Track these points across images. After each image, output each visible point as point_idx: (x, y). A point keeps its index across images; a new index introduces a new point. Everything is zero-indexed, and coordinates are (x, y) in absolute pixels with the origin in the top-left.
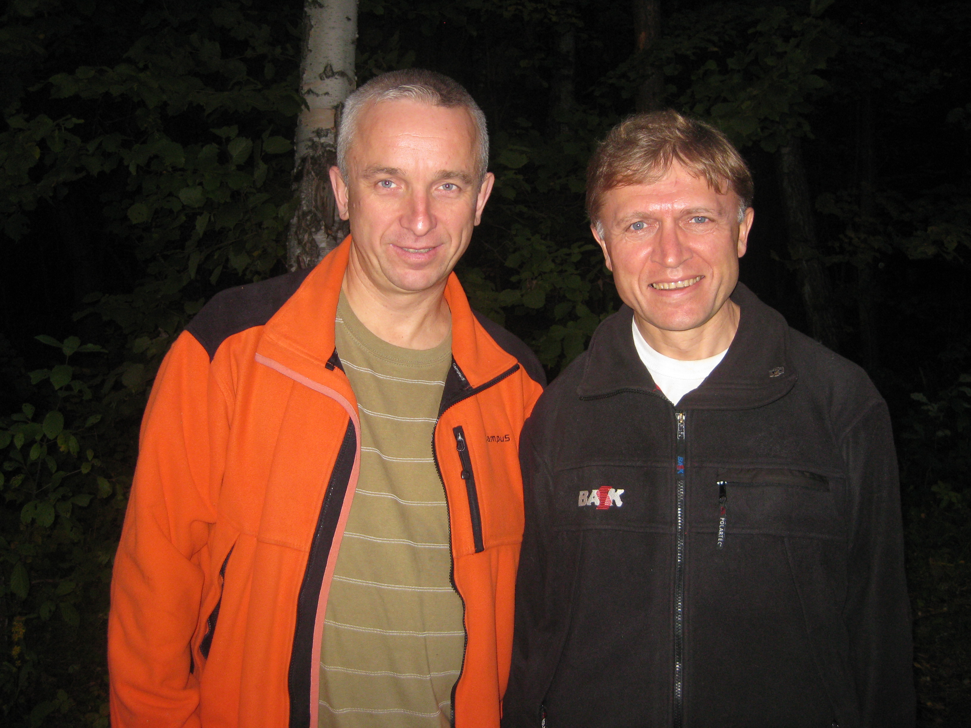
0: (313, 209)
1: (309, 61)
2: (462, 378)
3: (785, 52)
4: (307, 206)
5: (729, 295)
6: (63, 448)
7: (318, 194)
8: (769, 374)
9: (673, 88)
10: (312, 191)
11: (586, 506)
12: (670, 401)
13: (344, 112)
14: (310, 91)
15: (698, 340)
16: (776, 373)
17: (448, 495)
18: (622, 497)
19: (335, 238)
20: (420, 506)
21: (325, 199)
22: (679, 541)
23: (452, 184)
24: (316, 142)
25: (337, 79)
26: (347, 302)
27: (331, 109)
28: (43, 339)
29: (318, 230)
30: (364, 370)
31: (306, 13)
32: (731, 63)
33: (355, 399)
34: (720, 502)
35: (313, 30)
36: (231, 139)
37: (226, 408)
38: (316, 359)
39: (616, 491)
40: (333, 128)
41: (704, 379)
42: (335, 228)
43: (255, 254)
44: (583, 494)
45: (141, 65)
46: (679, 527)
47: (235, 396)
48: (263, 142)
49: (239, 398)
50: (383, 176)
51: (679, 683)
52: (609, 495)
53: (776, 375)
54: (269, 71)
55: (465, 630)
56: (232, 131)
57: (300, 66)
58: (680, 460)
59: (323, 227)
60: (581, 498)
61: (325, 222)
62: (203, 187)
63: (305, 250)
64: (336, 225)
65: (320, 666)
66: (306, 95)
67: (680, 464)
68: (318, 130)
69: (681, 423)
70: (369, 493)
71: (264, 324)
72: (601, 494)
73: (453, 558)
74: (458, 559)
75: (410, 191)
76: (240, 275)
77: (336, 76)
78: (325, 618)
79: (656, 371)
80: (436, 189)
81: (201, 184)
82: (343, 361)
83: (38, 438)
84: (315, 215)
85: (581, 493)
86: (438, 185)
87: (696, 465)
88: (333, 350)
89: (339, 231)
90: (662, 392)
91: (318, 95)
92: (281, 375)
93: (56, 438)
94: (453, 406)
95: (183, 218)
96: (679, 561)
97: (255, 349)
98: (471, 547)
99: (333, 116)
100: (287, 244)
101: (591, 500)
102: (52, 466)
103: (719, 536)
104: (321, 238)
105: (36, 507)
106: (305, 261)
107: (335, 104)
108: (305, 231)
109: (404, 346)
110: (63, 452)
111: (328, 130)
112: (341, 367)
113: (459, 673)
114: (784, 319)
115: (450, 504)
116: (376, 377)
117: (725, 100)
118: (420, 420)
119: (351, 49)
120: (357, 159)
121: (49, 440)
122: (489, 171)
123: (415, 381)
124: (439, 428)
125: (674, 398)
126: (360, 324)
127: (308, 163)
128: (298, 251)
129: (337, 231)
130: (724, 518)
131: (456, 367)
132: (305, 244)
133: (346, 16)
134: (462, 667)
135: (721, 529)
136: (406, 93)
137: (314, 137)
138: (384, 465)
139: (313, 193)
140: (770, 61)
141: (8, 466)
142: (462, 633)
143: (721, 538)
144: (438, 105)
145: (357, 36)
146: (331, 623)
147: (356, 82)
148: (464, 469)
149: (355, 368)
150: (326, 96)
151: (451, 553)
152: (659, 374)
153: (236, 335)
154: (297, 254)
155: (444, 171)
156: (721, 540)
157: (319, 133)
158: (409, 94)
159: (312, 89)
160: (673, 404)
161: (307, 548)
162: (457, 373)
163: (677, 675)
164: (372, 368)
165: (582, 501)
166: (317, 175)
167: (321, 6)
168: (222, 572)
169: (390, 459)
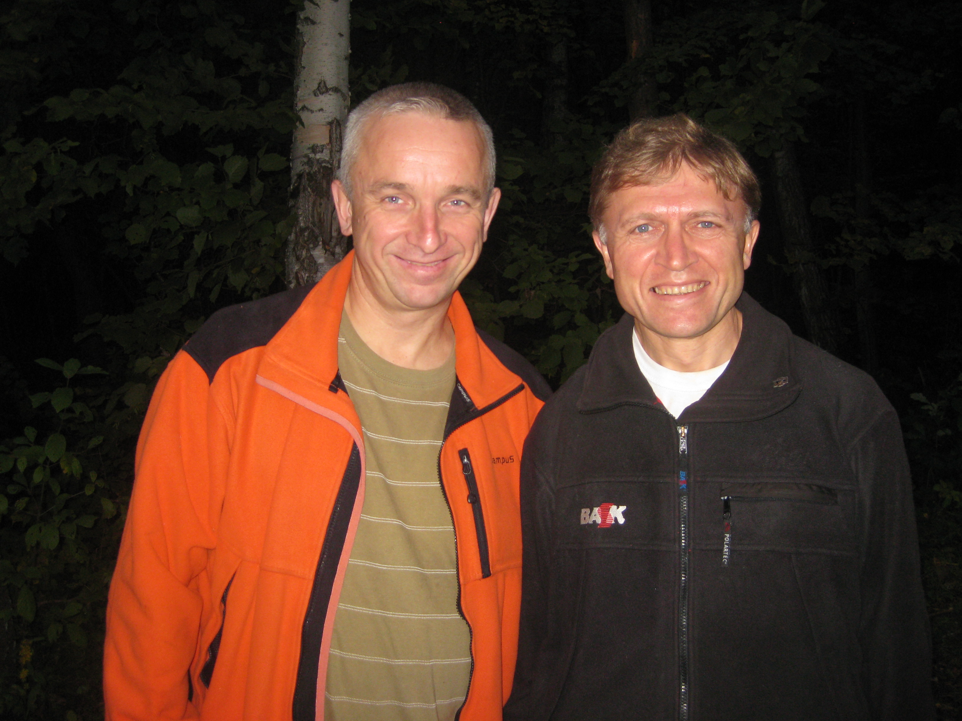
0: (310, 225)
1: (302, 78)
2: (467, 399)
3: (777, 57)
4: (305, 223)
5: (733, 304)
6: (66, 470)
7: (315, 212)
8: (772, 384)
9: (666, 96)
10: (309, 207)
11: (588, 524)
12: (671, 414)
13: (348, 126)
14: (304, 108)
15: (701, 352)
16: (780, 383)
17: (455, 520)
18: (624, 514)
19: (333, 254)
20: (425, 531)
21: (322, 215)
22: (683, 558)
23: (461, 201)
24: (312, 158)
25: (331, 95)
26: (349, 321)
27: (326, 125)
28: (44, 362)
29: (315, 246)
30: (367, 391)
31: (298, 30)
32: (724, 69)
33: (359, 423)
34: (724, 518)
35: (306, 47)
36: (227, 157)
37: (227, 432)
38: (319, 381)
39: (618, 508)
40: (328, 144)
41: (706, 391)
42: (332, 244)
43: (254, 271)
44: (585, 512)
45: (135, 86)
46: (683, 544)
47: (236, 419)
48: (258, 159)
49: (240, 421)
50: (390, 191)
51: (685, 705)
52: (610, 512)
53: (780, 385)
54: (263, 89)
55: (472, 657)
56: (228, 149)
57: (293, 83)
58: (683, 475)
59: (321, 243)
60: (583, 515)
61: (322, 238)
62: (200, 207)
63: (304, 266)
64: (334, 241)
65: (325, 696)
66: (301, 112)
67: (683, 479)
68: (313, 146)
69: (683, 437)
70: (374, 519)
71: (264, 344)
72: (602, 512)
73: (460, 585)
74: (465, 585)
75: (418, 206)
76: (239, 292)
77: (330, 92)
78: (330, 647)
79: (657, 384)
80: (445, 205)
81: (198, 203)
82: (346, 383)
83: (41, 460)
84: (313, 231)
85: (583, 511)
86: (447, 201)
87: (699, 479)
88: (336, 371)
89: (337, 247)
90: (663, 406)
91: (312, 112)
92: (282, 397)
93: (59, 461)
94: (458, 428)
95: (181, 238)
96: (683, 578)
97: (256, 371)
98: (478, 573)
99: (328, 132)
100: (286, 260)
101: (593, 518)
102: (56, 489)
103: (724, 553)
104: (319, 254)
105: (40, 530)
106: (304, 277)
107: (330, 120)
108: (303, 247)
109: (407, 366)
110: (67, 474)
111: (323, 145)
112: (344, 389)
113: (464, 699)
114: (788, 328)
115: (457, 529)
116: (379, 398)
117: (718, 106)
118: (425, 442)
119: (345, 65)
120: (363, 174)
121: (51, 463)
122: (496, 186)
123: (419, 403)
124: (445, 452)
125: (676, 411)
126: (363, 344)
127: (304, 179)
128: (297, 268)
129: (335, 247)
130: (729, 535)
131: (460, 388)
132: (303, 261)
133: (338, 33)
134: (468, 693)
135: (726, 546)
136: (414, 106)
137: (310, 154)
138: (388, 488)
139: (310, 209)
140: (762, 66)
141: (12, 490)
142: (469, 660)
143: (726, 555)
144: (446, 118)
145: (350, 51)
146: (336, 652)
147: (350, 97)
148: (470, 493)
149: (358, 390)
150: (321, 112)
151: (458, 579)
152: (660, 386)
153: (236, 357)
154: (295, 270)
155: (454, 186)
156: (726, 557)
157: (314, 149)
158: (417, 106)
159: (306, 105)
160: (675, 418)
161: (311, 575)
162: (462, 394)
163: (683, 697)
164: (375, 388)
165: (584, 519)
166: (313, 192)
167: (313, 23)
168: (224, 599)
169: (394, 483)
